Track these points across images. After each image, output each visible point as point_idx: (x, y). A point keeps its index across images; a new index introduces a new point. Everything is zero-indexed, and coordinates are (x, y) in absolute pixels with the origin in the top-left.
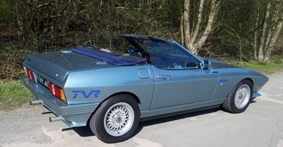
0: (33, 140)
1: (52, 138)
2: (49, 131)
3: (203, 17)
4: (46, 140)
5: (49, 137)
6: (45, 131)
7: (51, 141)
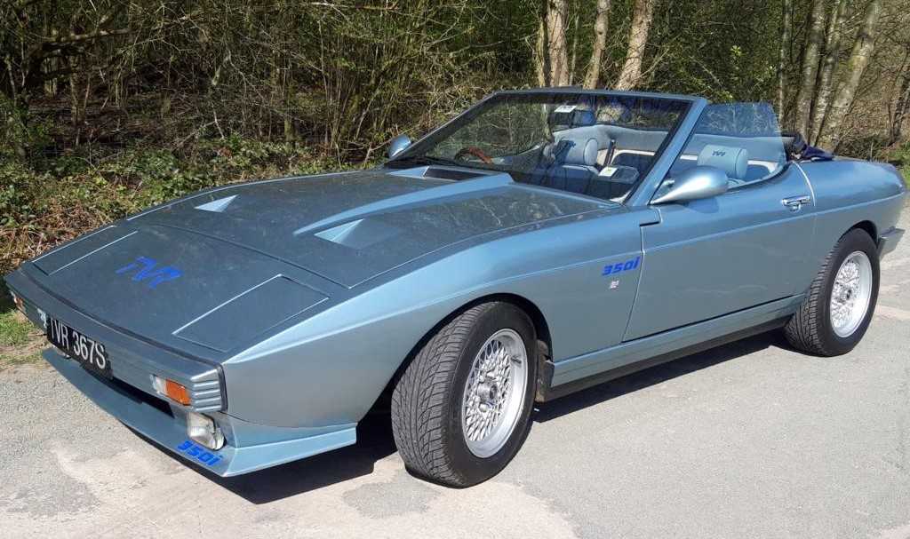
0: (21, 503)
1: (97, 491)
2: (84, 460)
3: (611, 29)
4: (71, 497)
5: (85, 487)
6: (65, 460)
7: (91, 501)
